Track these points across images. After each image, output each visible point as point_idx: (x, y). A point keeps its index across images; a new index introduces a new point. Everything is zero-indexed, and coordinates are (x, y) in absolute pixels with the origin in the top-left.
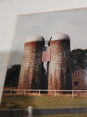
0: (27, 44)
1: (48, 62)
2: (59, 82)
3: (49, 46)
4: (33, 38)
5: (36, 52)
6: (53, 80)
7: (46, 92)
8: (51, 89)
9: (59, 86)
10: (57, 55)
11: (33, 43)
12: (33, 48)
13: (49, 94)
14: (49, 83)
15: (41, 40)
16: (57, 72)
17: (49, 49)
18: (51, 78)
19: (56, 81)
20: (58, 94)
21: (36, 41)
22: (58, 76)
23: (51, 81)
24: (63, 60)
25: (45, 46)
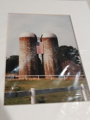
0: (22, 39)
1: (42, 55)
2: (53, 69)
3: (41, 41)
4: (26, 34)
5: (31, 46)
6: (48, 68)
7: (44, 77)
8: (48, 74)
10: (48, 50)
11: (27, 38)
12: (28, 43)
13: (46, 78)
14: (45, 70)
15: (33, 36)
16: (50, 62)
17: (41, 44)
18: (47, 67)
19: (51, 69)
20: (53, 78)
21: (29, 36)
22: (52, 65)
23: (47, 68)
24: (54, 53)
25: (38, 41)
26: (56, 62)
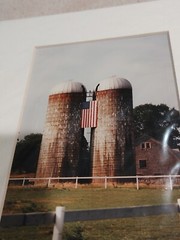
0: (53, 98)
1: (93, 129)
2: (112, 162)
3: (94, 99)
4: (64, 87)
5: (71, 111)
6: (102, 160)
7: (89, 181)
8: (98, 175)
9: (112, 169)
10: (108, 116)
11: (64, 96)
12: (65, 105)
13: (94, 184)
14: (94, 164)
15: (79, 90)
16: (109, 145)
17: (93, 105)
18: (98, 156)
19: (107, 161)
20: (111, 184)
21: (70, 91)
22: (111, 152)
23: (99, 160)
24: (120, 123)
25: (88, 99)
26: (123, 143)
